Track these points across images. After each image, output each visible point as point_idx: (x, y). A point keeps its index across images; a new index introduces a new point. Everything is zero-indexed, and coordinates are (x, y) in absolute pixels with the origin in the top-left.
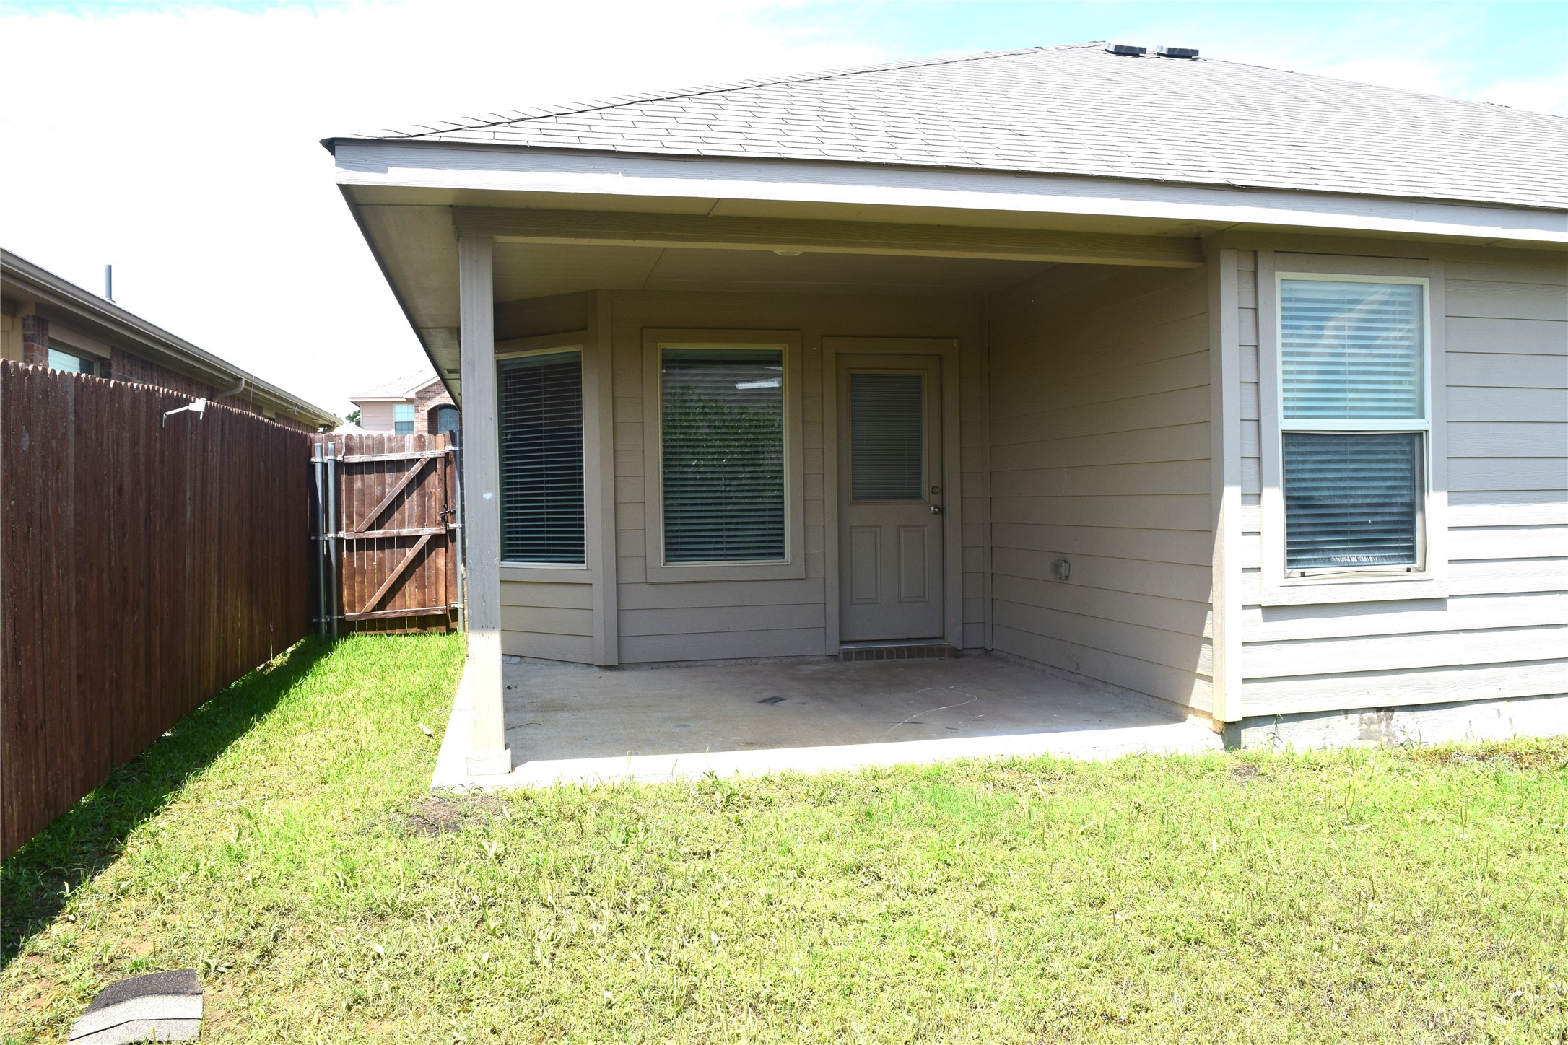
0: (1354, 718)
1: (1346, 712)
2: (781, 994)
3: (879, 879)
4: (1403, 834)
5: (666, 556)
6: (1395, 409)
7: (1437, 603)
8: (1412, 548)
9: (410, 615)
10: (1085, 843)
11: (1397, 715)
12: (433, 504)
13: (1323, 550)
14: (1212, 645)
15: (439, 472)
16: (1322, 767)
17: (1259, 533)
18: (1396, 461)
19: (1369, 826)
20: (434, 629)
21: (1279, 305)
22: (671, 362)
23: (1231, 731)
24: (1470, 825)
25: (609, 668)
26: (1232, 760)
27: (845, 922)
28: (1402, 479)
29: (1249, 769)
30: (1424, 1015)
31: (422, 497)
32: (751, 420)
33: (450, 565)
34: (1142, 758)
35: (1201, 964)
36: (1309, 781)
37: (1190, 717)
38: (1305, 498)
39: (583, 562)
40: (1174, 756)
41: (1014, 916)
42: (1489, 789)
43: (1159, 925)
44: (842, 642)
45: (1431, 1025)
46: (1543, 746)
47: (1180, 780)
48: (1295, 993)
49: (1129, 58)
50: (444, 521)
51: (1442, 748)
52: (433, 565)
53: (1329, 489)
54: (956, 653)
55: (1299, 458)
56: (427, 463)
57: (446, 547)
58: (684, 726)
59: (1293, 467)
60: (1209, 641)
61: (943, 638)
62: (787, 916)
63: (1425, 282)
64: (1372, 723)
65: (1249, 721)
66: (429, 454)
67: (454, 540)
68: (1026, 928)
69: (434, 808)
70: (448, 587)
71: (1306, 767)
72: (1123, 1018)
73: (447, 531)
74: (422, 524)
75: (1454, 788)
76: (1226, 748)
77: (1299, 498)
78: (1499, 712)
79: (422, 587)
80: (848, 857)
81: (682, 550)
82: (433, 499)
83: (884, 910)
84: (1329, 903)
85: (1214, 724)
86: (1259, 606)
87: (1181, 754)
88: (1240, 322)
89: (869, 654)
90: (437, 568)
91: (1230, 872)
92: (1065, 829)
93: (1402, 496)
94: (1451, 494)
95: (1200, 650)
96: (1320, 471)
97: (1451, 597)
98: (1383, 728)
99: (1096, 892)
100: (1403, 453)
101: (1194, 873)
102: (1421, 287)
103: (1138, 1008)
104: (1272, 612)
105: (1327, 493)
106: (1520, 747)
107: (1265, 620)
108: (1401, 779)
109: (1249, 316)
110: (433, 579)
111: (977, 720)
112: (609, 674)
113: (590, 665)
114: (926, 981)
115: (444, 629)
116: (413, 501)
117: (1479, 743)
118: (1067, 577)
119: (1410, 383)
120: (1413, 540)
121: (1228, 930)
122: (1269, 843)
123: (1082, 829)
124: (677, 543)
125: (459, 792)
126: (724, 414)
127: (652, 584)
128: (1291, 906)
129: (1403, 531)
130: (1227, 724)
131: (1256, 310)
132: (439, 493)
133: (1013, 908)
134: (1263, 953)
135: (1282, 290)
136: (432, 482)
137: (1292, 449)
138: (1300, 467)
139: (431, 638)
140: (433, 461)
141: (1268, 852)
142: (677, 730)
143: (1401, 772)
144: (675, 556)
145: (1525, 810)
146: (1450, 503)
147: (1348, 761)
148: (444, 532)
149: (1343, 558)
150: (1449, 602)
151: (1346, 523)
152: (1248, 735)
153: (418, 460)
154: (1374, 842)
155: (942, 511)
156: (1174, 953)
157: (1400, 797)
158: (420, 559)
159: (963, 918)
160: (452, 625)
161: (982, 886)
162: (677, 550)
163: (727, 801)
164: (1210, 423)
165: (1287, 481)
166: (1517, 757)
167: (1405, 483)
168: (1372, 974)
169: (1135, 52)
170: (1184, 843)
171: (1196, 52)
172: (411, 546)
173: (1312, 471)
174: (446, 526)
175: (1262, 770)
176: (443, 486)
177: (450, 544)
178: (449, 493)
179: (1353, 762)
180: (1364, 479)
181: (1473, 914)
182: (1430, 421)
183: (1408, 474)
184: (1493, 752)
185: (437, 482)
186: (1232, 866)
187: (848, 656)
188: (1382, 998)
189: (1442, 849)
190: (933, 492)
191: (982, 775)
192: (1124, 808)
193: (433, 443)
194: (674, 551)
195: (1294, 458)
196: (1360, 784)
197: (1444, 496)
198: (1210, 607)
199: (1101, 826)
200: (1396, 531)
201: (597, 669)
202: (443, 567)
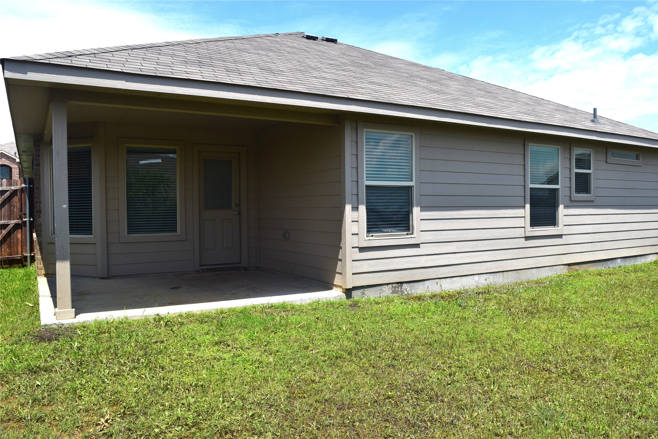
0: (390, 286)
1: (387, 284)
2: (200, 383)
3: (229, 346)
4: (405, 322)
5: (128, 232)
6: (403, 178)
7: (417, 246)
8: (409, 227)
9: (5, 259)
10: (301, 330)
11: (404, 285)
12: (16, 210)
13: (379, 227)
14: (341, 261)
15: (18, 196)
16: (379, 303)
17: (358, 221)
18: (403, 196)
19: (394, 320)
20: (16, 265)
21: (365, 140)
22: (130, 151)
23: (348, 292)
24: (426, 318)
25: (104, 278)
26: (349, 302)
27: (219, 360)
28: (405, 202)
29: (355, 305)
30: (411, 373)
31: (10, 207)
32: (152, 176)
33: (23, 237)
34: (318, 302)
35: (341, 364)
36: (375, 307)
37: (334, 288)
38: (373, 209)
39: (92, 234)
40: (329, 302)
41: (278, 354)
42: (432, 308)
43: (327, 353)
44: (200, 266)
45: (413, 375)
46: (451, 293)
47: (331, 309)
48: (371, 370)
49: (311, 41)
50: (21, 218)
51: (418, 295)
52: (15, 237)
53: (381, 206)
54: (246, 269)
55: (371, 195)
56: (13, 192)
57: (22, 229)
58: (142, 298)
59: (369, 198)
60: (341, 260)
61: (240, 263)
62: (197, 359)
63: (413, 134)
64: (396, 288)
65: (355, 288)
66: (13, 188)
67: (25, 226)
68: (283, 357)
69: (45, 333)
70: (23, 246)
71: (374, 303)
72: (317, 381)
73: (22, 222)
74: (10, 219)
75: (422, 307)
76: (347, 298)
77: (371, 209)
78: (437, 282)
79: (10, 247)
80: (216, 339)
81: (134, 229)
82: (16, 208)
83: (232, 355)
84: (381, 343)
85: (342, 290)
86: (357, 247)
87: (331, 301)
88: (351, 146)
89: (212, 270)
90: (17, 239)
91: (350, 336)
92: (293, 326)
93: (405, 208)
94: (422, 208)
95: (337, 263)
96: (378, 199)
97: (421, 243)
98: (400, 290)
99: (306, 345)
100: (406, 193)
101: (338, 337)
102: (412, 136)
103: (321, 378)
104: (362, 249)
105: (380, 207)
106: (444, 294)
107: (360, 252)
108: (405, 306)
109: (354, 144)
110: (16, 243)
111: (257, 292)
112: (103, 281)
113: (95, 277)
114: (250, 376)
115: (21, 265)
116: (6, 209)
117: (431, 293)
118: (289, 238)
119: (408, 169)
120: (409, 224)
121: (350, 354)
122: (362, 327)
123: (299, 326)
124: (132, 226)
125: (54, 326)
126: (139, 173)
127: (122, 243)
128: (370, 345)
129: (405, 221)
130: (347, 289)
131: (357, 142)
132: (18, 205)
133: (277, 351)
134: (361, 359)
135: (366, 135)
136: (15, 201)
137: (369, 191)
138: (371, 198)
139: (15, 269)
140: (15, 191)
141: (362, 329)
142: (139, 300)
143: (405, 303)
144: (132, 232)
145: (443, 312)
146: (421, 211)
147: (388, 301)
148: (20, 222)
149: (386, 230)
150: (421, 245)
151: (387, 218)
152: (354, 293)
153: (8, 190)
154: (396, 324)
155: (240, 213)
156: (332, 362)
157: (404, 310)
158: (9, 234)
159: (261, 356)
160: (25, 263)
161: (266, 346)
162: (132, 229)
163: (166, 323)
164: (341, 182)
165: (367, 203)
166: (442, 297)
167: (406, 204)
168: (395, 363)
169: (314, 38)
170: (334, 328)
171: (336, 40)
172: (5, 229)
173: (375, 199)
174: (21, 220)
175: (359, 305)
176: (20, 202)
177: (23, 228)
178: (23, 205)
179: (390, 301)
180: (393, 202)
181: (426, 344)
182: (414, 182)
183: (407, 201)
184: (435, 296)
185: (17, 201)
186: (350, 334)
187: (203, 271)
188: (398, 370)
189: (417, 325)
190: (236, 206)
191: (261, 310)
192: (313, 318)
193: (15, 183)
194: (131, 229)
195: (369, 195)
196: (392, 307)
197: (419, 208)
198: (341, 248)
199: (305, 324)
200: (403, 221)
201: (98, 279)
202: (20, 238)
